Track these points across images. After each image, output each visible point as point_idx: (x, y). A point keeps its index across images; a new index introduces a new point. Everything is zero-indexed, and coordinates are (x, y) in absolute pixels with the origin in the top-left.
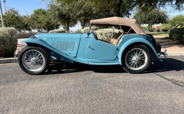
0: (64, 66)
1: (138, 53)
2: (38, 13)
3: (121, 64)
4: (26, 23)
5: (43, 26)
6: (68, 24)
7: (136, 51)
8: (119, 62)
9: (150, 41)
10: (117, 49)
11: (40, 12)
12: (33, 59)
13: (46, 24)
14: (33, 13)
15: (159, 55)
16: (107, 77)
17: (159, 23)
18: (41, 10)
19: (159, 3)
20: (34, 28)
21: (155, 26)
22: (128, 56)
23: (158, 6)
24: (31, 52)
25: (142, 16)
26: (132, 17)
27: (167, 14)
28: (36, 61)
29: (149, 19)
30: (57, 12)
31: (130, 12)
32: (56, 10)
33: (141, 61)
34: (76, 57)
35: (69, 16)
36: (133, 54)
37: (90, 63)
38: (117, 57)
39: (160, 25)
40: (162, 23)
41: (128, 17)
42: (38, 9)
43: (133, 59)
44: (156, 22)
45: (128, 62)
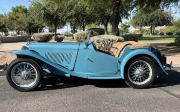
0: (59, 79)
1: (142, 66)
2: (17, 11)
3: (123, 78)
4: (3, 24)
5: (24, 28)
6: (56, 27)
7: (139, 63)
8: (122, 76)
9: (154, 53)
10: (118, 61)
11: (19, 10)
12: (24, 73)
13: (28, 25)
14: (11, 11)
15: (165, 68)
16: (108, 94)
17: (162, 25)
18: (20, 7)
19: (162, 3)
20: (12, 30)
21: (158, 28)
22: (131, 69)
23: (161, 7)
24: (22, 66)
25: (143, 16)
26: (132, 18)
27: (172, 15)
28: (27, 75)
29: (152, 21)
30: (43, 12)
31: (129, 12)
32: (42, 9)
33: (145, 74)
34: (73, 70)
35: (58, 16)
36: (137, 67)
37: (89, 78)
38: (119, 71)
39: (164, 27)
40: (167, 26)
41: (127, 18)
42: (17, 7)
43: (136, 73)
44: (159, 25)
45: (131, 76)
